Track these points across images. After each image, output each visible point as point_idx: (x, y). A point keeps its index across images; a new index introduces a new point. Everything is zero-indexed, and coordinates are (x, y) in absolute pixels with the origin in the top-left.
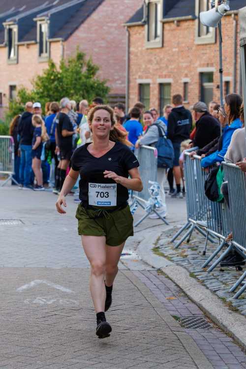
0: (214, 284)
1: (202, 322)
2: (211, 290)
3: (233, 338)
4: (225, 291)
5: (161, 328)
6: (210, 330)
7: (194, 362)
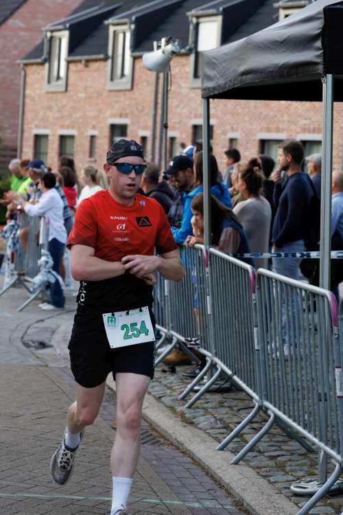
0: (157, 388)
1: (149, 436)
2: (154, 396)
3: (192, 458)
4: (172, 398)
5: (102, 442)
6: (161, 447)
7: (151, 487)
